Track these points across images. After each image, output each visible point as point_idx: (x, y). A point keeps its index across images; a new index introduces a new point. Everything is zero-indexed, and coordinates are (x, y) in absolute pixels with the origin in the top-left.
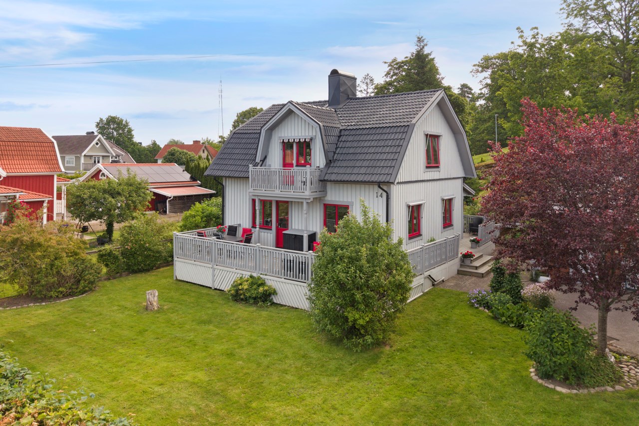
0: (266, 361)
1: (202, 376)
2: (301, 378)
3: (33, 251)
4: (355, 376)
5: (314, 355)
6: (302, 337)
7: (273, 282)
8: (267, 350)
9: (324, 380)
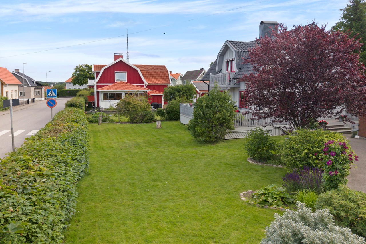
3: (129, 105)
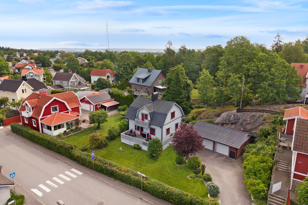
0: (141, 161)
1: (133, 163)
2: (146, 164)
4: (153, 163)
5: (148, 160)
6: (146, 157)
7: (141, 146)
8: (141, 159)
9: (149, 164)
